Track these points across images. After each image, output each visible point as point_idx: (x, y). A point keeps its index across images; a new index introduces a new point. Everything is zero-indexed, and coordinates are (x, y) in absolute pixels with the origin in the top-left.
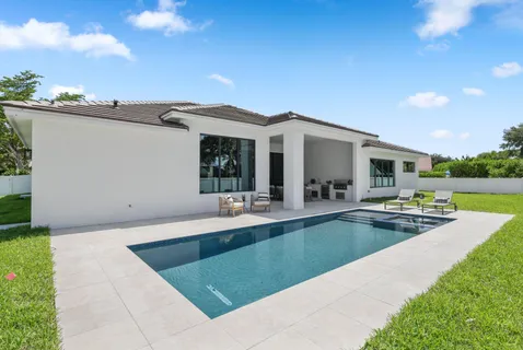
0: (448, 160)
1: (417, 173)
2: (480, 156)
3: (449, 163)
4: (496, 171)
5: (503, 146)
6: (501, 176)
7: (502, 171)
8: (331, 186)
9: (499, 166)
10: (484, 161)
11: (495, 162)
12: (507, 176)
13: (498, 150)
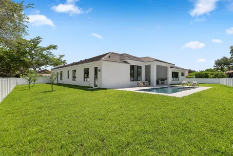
0: (194, 71)
1: (185, 77)
2: (206, 70)
3: (195, 73)
4: (211, 76)
5: (214, 66)
7: (213, 76)
8: (160, 80)
9: (212, 74)
10: (208, 72)
11: (211, 73)
12: (215, 78)
13: (213, 68)
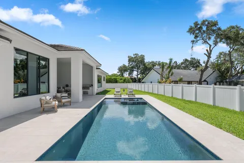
6: (122, 82)
7: (122, 81)
9: (121, 79)
12: (123, 83)
